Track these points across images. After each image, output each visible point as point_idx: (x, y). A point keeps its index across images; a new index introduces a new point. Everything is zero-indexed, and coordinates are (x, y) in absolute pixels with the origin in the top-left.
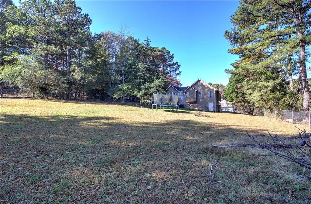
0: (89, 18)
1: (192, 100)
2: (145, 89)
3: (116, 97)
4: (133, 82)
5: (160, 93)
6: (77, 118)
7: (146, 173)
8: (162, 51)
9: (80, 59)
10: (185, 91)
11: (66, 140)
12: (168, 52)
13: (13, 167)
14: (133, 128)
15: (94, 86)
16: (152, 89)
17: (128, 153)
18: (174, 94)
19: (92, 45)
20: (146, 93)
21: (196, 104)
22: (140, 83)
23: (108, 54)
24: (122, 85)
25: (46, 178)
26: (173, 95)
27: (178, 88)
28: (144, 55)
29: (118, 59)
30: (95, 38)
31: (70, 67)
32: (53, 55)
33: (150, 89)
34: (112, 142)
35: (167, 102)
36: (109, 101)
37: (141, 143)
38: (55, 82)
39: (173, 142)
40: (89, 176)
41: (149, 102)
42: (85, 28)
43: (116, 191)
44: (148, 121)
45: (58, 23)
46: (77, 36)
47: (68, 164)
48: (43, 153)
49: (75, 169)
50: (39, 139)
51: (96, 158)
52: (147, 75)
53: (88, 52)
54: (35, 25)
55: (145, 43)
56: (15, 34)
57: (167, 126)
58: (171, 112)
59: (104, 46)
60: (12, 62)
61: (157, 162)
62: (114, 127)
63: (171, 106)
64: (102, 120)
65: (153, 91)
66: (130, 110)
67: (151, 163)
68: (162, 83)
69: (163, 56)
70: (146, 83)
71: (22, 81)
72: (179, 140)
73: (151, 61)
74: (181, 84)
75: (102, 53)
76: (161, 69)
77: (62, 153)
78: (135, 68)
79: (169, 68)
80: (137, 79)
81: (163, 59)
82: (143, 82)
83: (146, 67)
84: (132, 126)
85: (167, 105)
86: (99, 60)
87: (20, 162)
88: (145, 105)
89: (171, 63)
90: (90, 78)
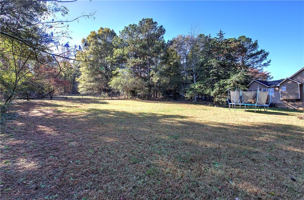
0: (163, 28)
1: (291, 97)
2: (220, 86)
3: (188, 97)
4: (205, 80)
5: (239, 90)
6: (157, 115)
7: (231, 181)
8: (241, 41)
9: (156, 65)
10: (278, 85)
11: (151, 133)
12: (249, 40)
13: (122, 148)
14: (209, 128)
15: (168, 87)
16: (228, 86)
17: (207, 154)
18: (260, 90)
19: (165, 51)
20: (220, 91)
21: (301, 103)
22: (212, 81)
23: (180, 57)
24: (193, 84)
25: (141, 161)
26: (258, 91)
27: (266, 83)
28: (216, 50)
29: (188, 59)
30: (168, 44)
31: (150, 73)
32: (139, 66)
33: (226, 86)
34: (189, 140)
35: (250, 101)
36: (181, 100)
37: (221, 146)
38: (140, 86)
39: (266, 151)
40: (172, 169)
41: (225, 101)
42: (160, 38)
43: (199, 190)
44: (226, 122)
45: (142, 40)
46: (154, 47)
47: (155, 153)
48: (138, 141)
49: (160, 159)
50: (134, 130)
51: (176, 153)
52: (221, 71)
53: (163, 58)
54: (128, 46)
55: (218, 37)
56: (118, 55)
57: (252, 130)
58: (256, 112)
59: (176, 50)
60: (116, 75)
61: (244, 171)
62: (189, 125)
63: (256, 105)
64: (177, 118)
65: (229, 88)
66: (203, 110)
67: (237, 170)
68: (241, 78)
69: (241, 46)
70: (220, 80)
71: (122, 87)
72: (275, 150)
73: (225, 55)
74: (271, 77)
75: (174, 57)
76: (240, 62)
77: (150, 144)
78: (207, 66)
79: (250, 59)
80: (210, 77)
81: (242, 50)
82: (216, 79)
83: (219, 63)
84: (206, 126)
85: (249, 105)
86: (171, 63)
87: (125, 146)
88: (219, 104)
89: (253, 52)
90: (165, 80)
